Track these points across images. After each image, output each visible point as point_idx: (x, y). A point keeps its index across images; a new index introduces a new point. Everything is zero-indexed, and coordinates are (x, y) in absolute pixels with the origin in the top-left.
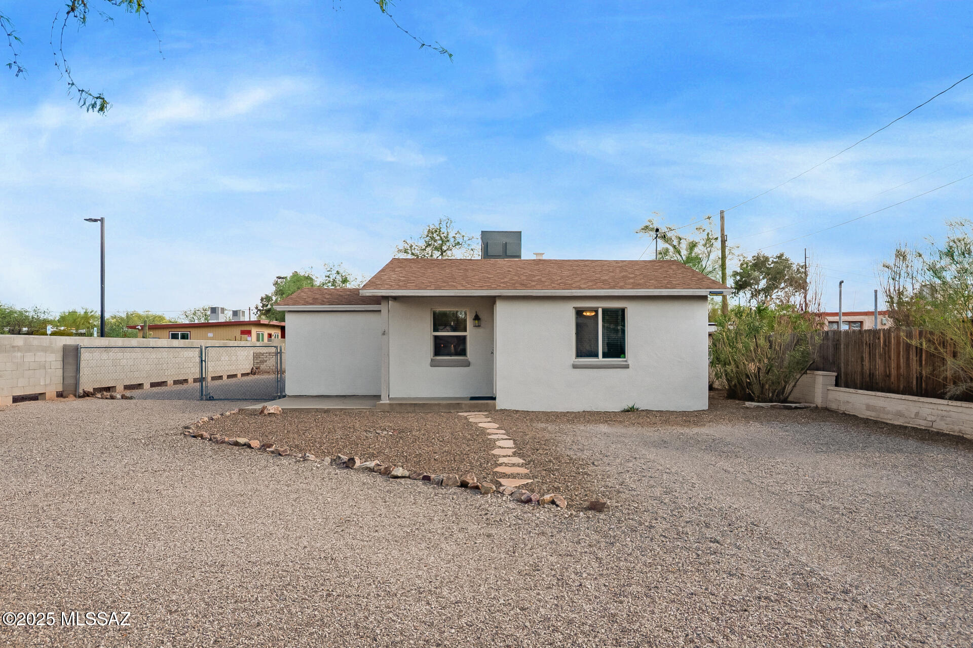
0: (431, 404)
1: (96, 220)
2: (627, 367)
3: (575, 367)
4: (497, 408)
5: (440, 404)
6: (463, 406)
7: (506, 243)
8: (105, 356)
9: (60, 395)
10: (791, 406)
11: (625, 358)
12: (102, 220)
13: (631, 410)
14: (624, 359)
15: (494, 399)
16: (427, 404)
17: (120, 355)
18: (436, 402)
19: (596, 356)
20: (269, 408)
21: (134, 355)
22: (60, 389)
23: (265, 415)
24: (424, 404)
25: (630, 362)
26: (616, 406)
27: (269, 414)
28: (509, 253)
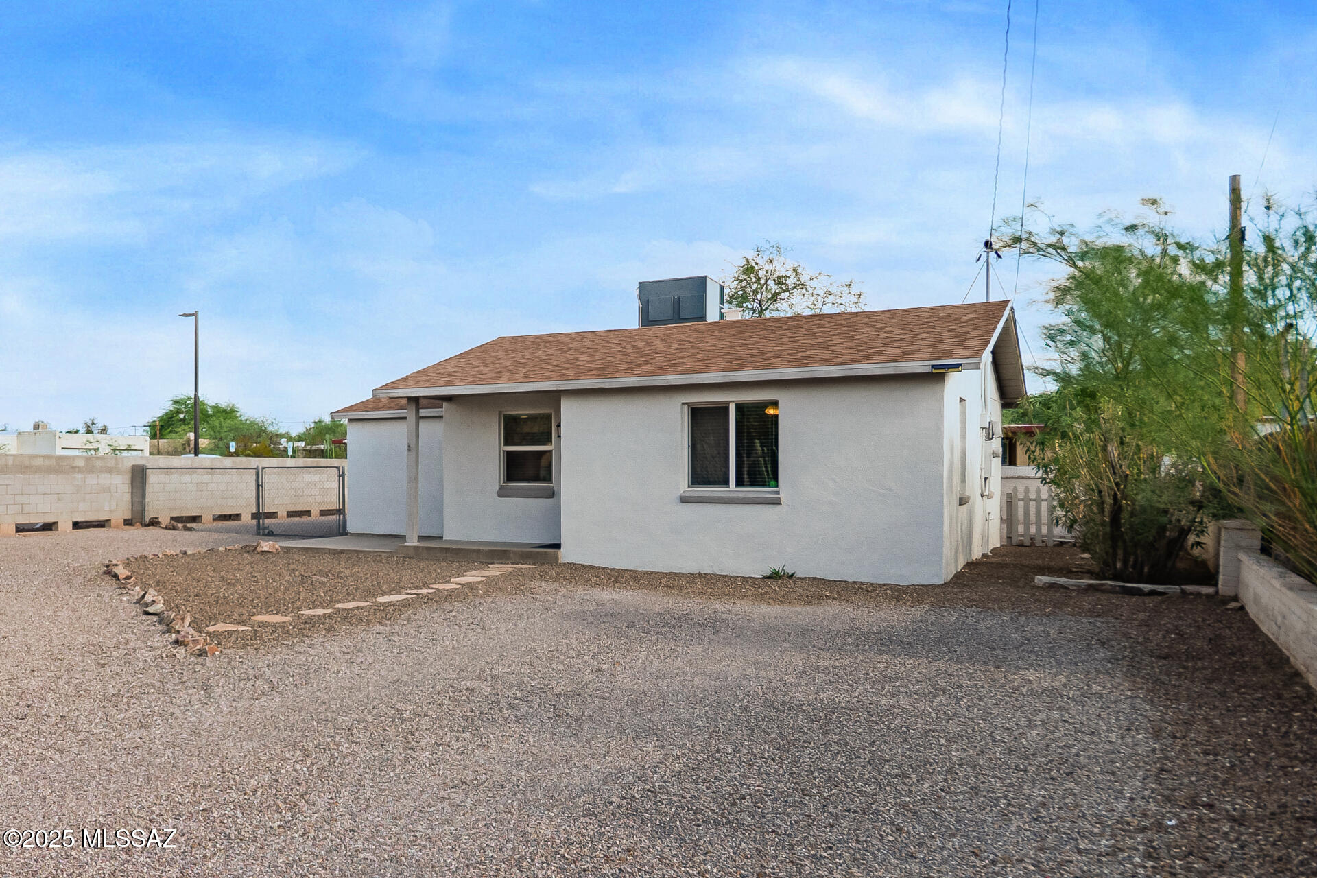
0: (469, 550)
1: (190, 315)
2: (777, 502)
3: (684, 500)
4: (561, 561)
5: (480, 550)
6: (512, 555)
7: (679, 298)
8: (187, 478)
9: (128, 523)
10: (1140, 589)
11: (777, 487)
12: (196, 315)
13: (775, 576)
14: (775, 489)
15: (558, 546)
16: (463, 549)
17: (206, 477)
18: (475, 548)
19: (726, 482)
20: (263, 544)
21: (227, 478)
22: (129, 517)
23: (258, 553)
24: (459, 549)
25: (782, 496)
26: (756, 569)
27: (262, 552)
28: (682, 316)
